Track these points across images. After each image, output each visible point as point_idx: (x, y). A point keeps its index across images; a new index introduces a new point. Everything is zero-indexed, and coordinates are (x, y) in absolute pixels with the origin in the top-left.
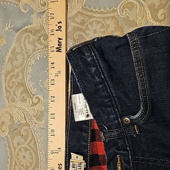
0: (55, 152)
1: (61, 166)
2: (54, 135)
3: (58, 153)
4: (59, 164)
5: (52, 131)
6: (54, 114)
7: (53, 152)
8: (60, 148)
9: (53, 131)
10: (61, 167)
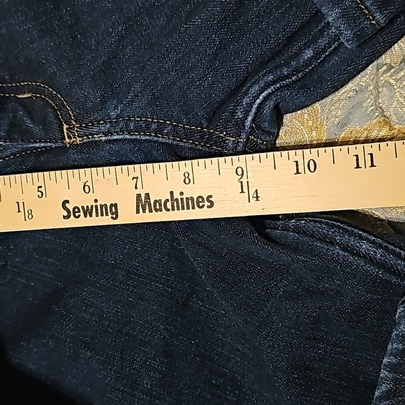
0: (244, 180)
1: (207, 204)
2: (298, 173)
3: (242, 192)
4: (211, 196)
5: (312, 162)
6: (372, 165)
7: (242, 174)
8: (257, 197)
9: (312, 168)
10: (204, 206)
